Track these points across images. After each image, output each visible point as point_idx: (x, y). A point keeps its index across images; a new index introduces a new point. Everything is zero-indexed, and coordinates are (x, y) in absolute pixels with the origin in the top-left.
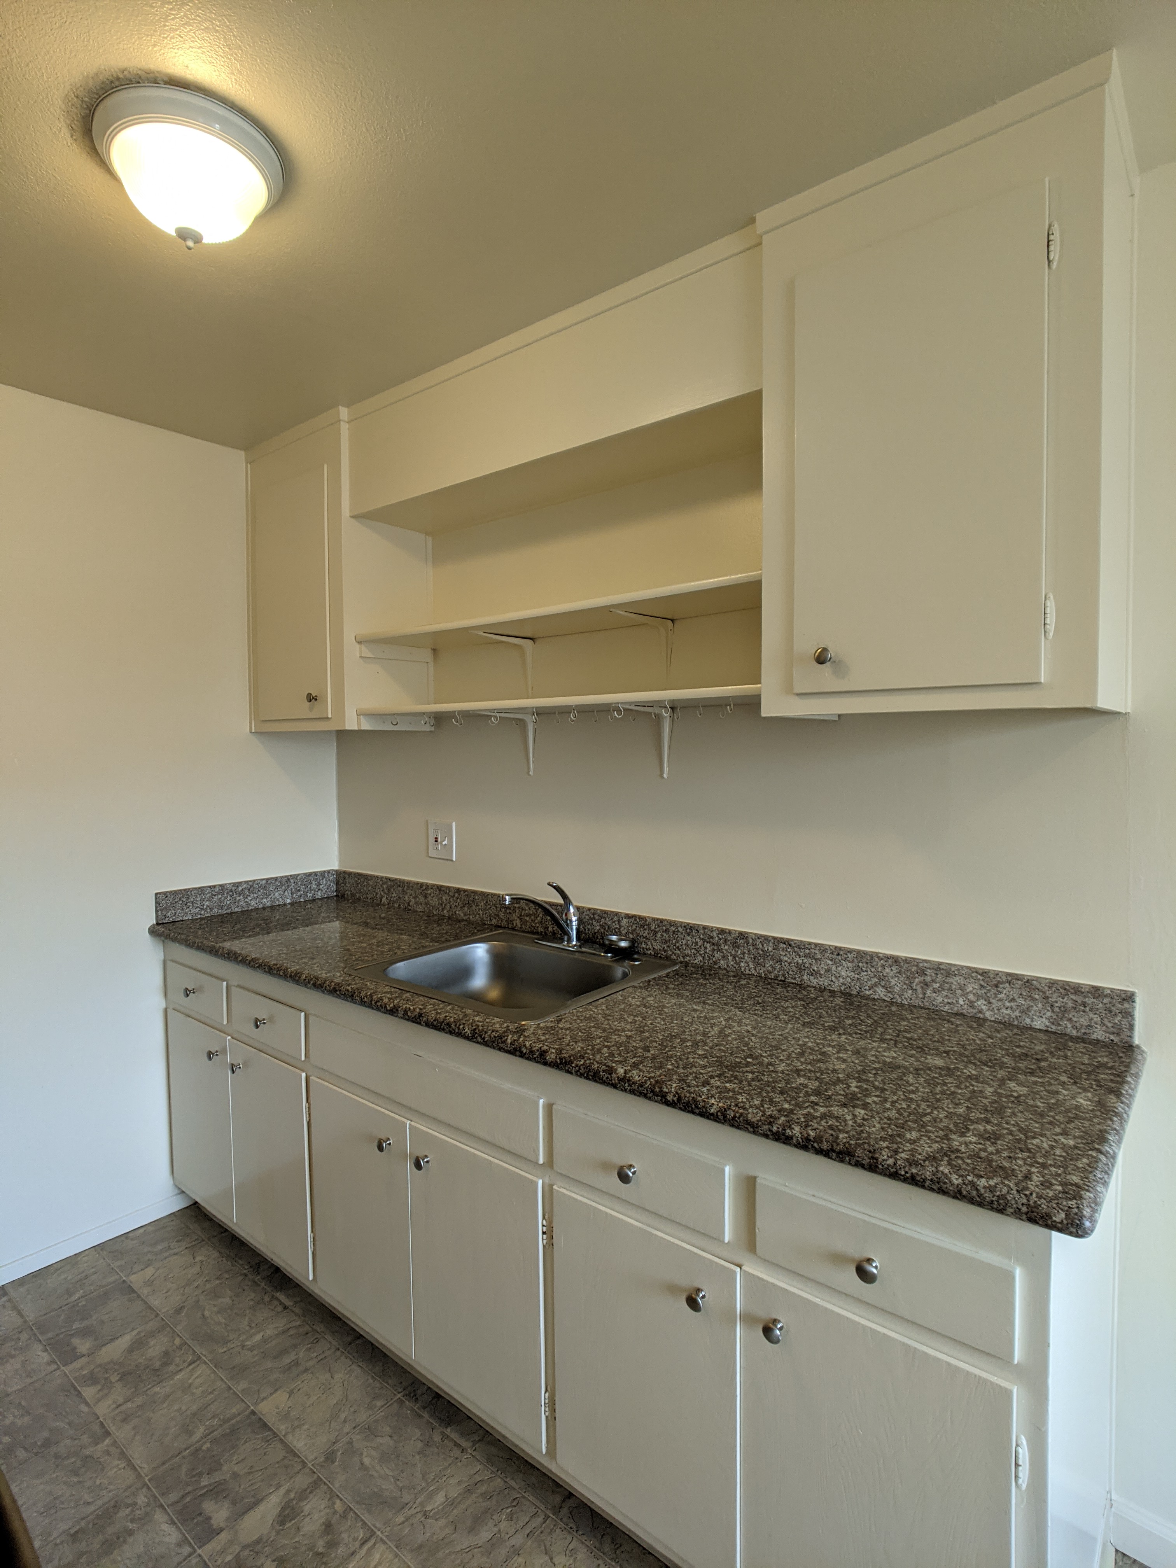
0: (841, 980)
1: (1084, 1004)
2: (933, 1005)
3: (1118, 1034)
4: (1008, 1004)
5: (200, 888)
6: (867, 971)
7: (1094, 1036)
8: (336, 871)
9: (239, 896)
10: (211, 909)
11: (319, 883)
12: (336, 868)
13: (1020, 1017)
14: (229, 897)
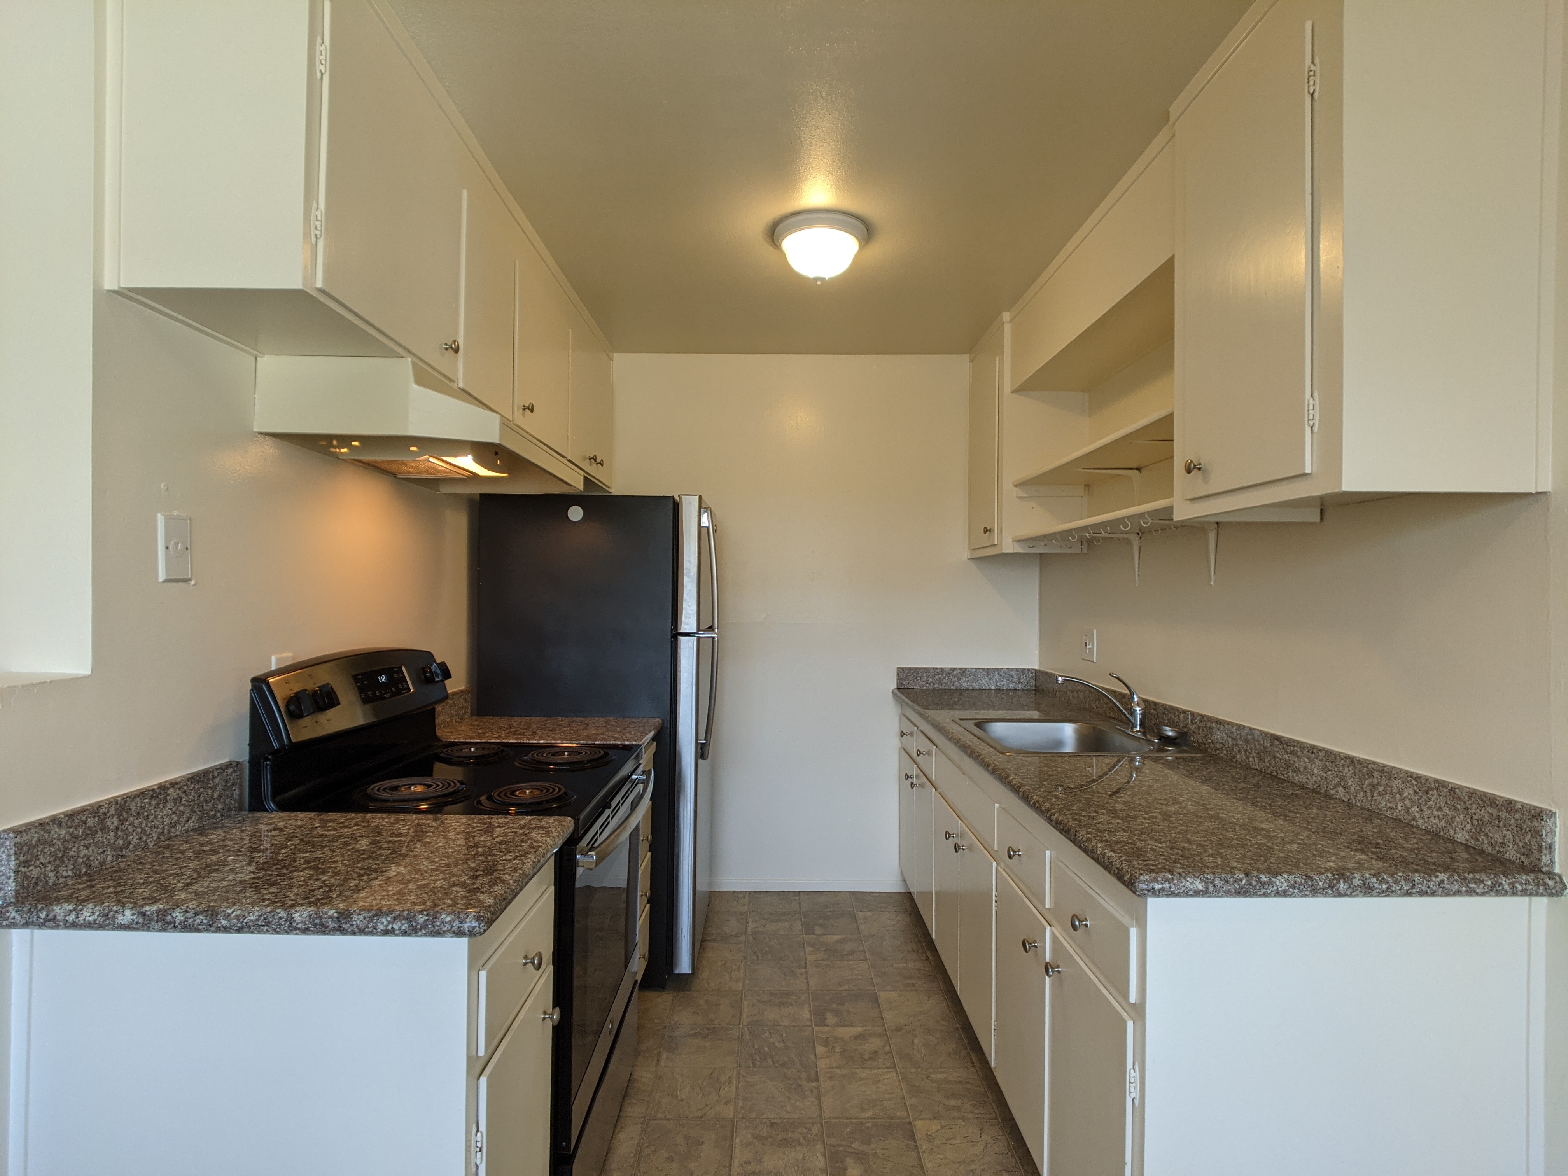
0: (1314, 779)
1: (1499, 818)
2: (1379, 808)
3: (1528, 856)
4: (1436, 813)
5: (926, 668)
6: (1332, 771)
7: (1507, 856)
8: (1035, 670)
9: (955, 678)
10: (934, 684)
11: (1020, 677)
12: (1037, 668)
13: (1445, 827)
14: (947, 678)
